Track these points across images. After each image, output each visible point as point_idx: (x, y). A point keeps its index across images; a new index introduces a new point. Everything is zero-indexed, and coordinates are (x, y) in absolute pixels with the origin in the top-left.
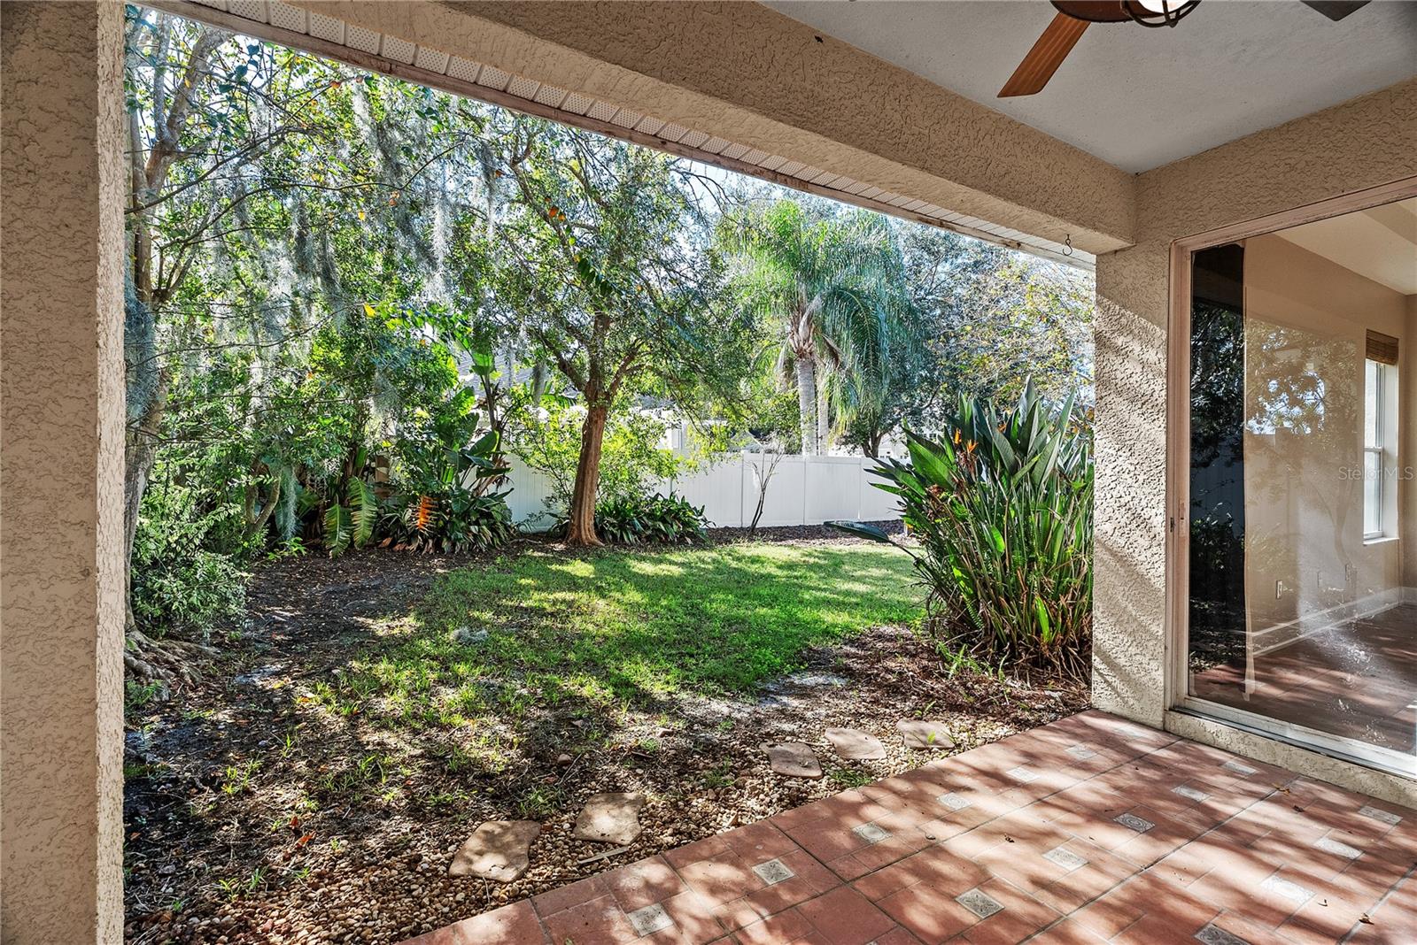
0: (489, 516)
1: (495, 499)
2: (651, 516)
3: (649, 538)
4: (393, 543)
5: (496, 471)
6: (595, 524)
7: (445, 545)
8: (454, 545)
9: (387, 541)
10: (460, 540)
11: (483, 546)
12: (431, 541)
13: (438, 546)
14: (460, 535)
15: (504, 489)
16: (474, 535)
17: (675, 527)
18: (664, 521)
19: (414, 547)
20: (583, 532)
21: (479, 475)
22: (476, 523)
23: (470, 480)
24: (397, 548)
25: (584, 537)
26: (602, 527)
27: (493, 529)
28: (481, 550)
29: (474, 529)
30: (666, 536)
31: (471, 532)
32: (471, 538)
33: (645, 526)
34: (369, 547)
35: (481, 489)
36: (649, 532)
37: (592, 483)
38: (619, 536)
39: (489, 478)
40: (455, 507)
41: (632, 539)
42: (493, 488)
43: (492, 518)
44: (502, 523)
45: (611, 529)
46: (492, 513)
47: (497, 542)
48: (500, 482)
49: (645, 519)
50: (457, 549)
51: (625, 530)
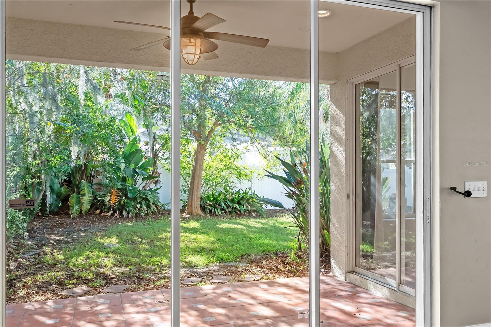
0: (146, 200)
1: (151, 191)
2: (232, 201)
3: (230, 213)
4: (101, 212)
6: (201, 205)
7: (124, 213)
8: (128, 213)
9: (98, 211)
10: (131, 211)
11: (143, 215)
12: (118, 212)
13: (121, 214)
14: (131, 209)
15: (158, 186)
16: (139, 209)
17: (245, 207)
18: (239, 203)
19: (110, 214)
20: (193, 208)
21: (143, 180)
22: (140, 203)
23: (140, 184)
24: (102, 214)
25: (194, 211)
26: (204, 206)
27: (148, 206)
28: (142, 217)
29: (139, 206)
30: (240, 211)
31: (137, 207)
32: (137, 210)
33: (228, 207)
34: (89, 213)
35: (146, 187)
36: (230, 209)
37: (198, 184)
38: (213, 211)
39: (151, 181)
40: (130, 195)
41: (220, 212)
42: (153, 186)
43: (149, 201)
44: (153, 204)
45: (209, 207)
46: (149, 198)
47: (150, 212)
48: (156, 183)
49: (228, 202)
50: (130, 216)
51: (217, 208)
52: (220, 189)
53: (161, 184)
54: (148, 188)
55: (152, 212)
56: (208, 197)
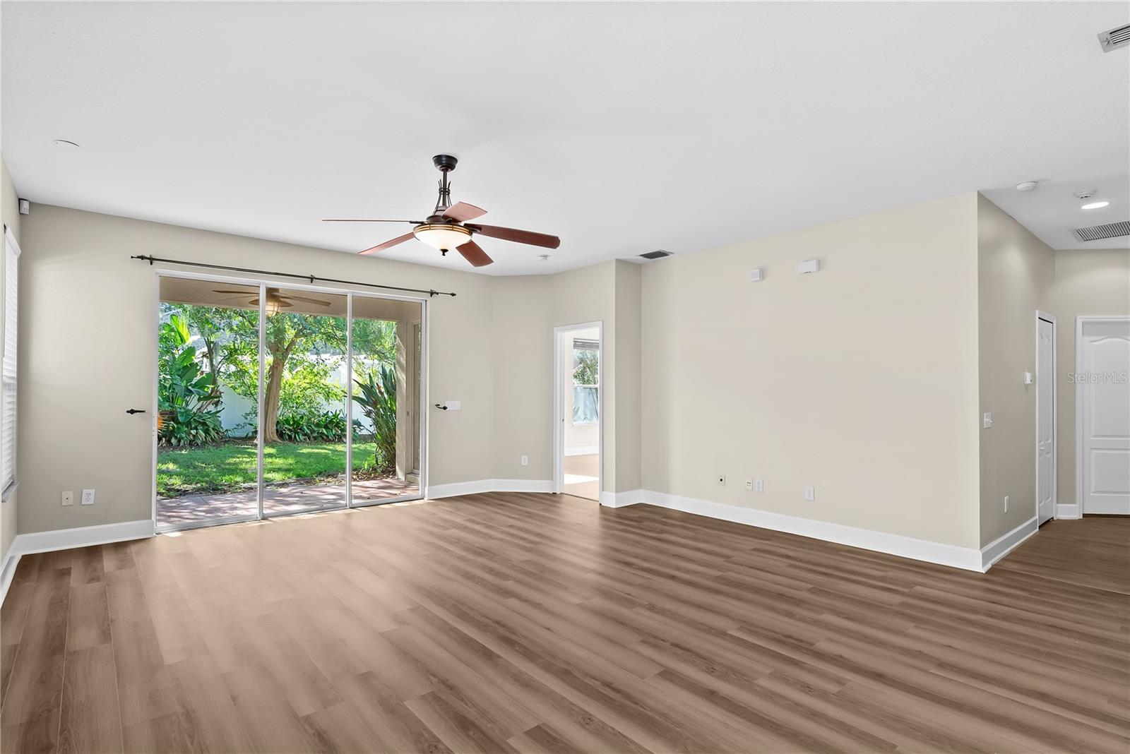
0: (204, 424)
1: (210, 415)
2: (318, 425)
3: (315, 438)
5: (215, 398)
6: (277, 430)
7: (173, 441)
8: (179, 441)
10: (183, 438)
11: (199, 442)
12: (164, 439)
13: (169, 441)
14: (184, 435)
15: (219, 408)
16: (194, 436)
17: (334, 432)
18: (326, 427)
21: (199, 400)
22: (196, 428)
23: (194, 404)
25: (268, 437)
26: (281, 432)
27: (207, 432)
28: (198, 445)
29: (193, 432)
30: (327, 436)
31: (191, 434)
32: (192, 437)
33: (313, 431)
35: (202, 409)
36: (315, 435)
37: (274, 404)
38: (293, 437)
39: (209, 402)
40: (181, 419)
41: (302, 437)
42: (211, 408)
43: (207, 425)
44: (213, 429)
45: (287, 432)
46: (207, 423)
47: (209, 439)
48: (216, 404)
49: (313, 426)
50: (182, 444)
51: (298, 433)
52: (302, 411)
53: (223, 406)
54: (205, 411)
55: (212, 438)
56: (287, 421)
